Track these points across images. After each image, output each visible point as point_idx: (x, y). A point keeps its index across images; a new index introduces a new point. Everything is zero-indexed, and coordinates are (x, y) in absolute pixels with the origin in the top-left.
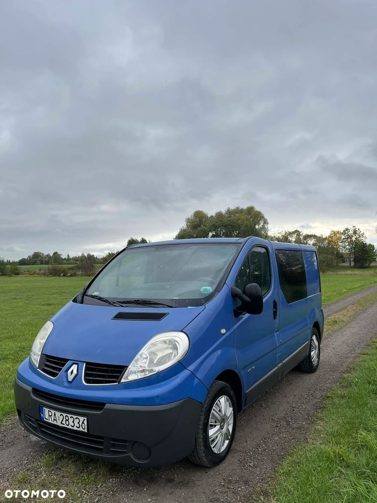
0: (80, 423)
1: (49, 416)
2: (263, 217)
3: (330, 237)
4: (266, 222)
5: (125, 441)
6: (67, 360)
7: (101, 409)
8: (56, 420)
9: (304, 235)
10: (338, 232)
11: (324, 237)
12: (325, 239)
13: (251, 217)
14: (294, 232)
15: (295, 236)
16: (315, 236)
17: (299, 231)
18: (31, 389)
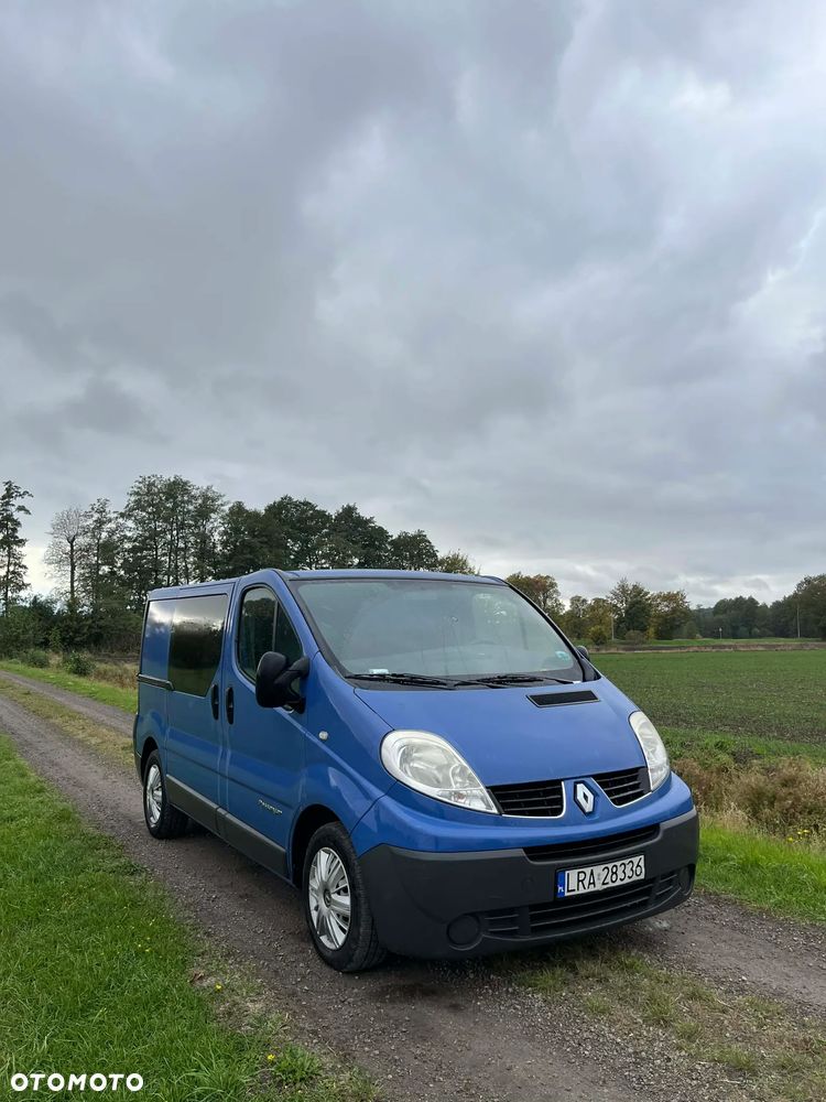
0: (635, 868)
1: (579, 881)
5: (672, 873)
6: (558, 782)
7: (656, 834)
8: (594, 883)
18: (521, 853)
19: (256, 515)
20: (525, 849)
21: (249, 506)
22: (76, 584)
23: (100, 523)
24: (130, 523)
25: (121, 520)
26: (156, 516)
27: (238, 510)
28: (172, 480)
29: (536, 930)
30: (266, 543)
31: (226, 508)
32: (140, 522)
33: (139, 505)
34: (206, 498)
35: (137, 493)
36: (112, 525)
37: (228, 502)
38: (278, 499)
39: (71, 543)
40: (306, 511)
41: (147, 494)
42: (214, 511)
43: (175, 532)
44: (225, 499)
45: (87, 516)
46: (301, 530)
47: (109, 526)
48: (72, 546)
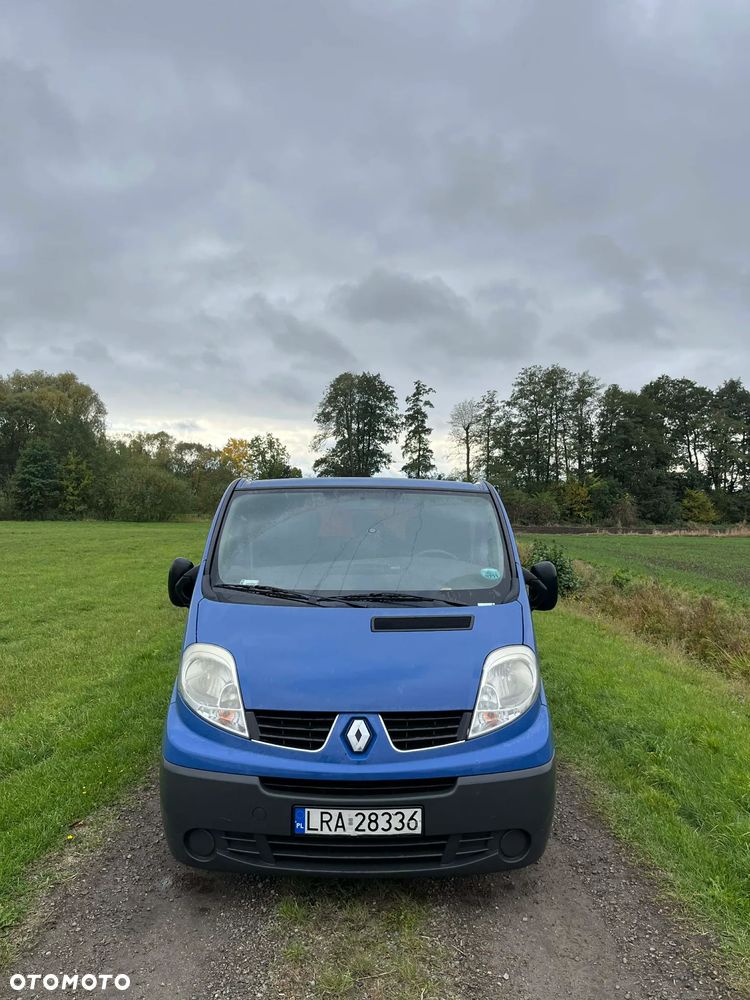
0: (405, 821)
1: (322, 821)
2: (95, 399)
3: (229, 451)
4: (101, 410)
5: (488, 834)
6: (334, 715)
7: (449, 788)
8: (343, 827)
9: (176, 443)
10: (241, 442)
11: (214, 449)
12: (218, 453)
13: (69, 396)
14: (156, 437)
15: (157, 443)
16: (199, 448)
17: (167, 436)
18: (255, 781)
19: (631, 397)
20: (260, 777)
21: (625, 388)
22: (471, 465)
23: (490, 412)
24: (515, 411)
25: (507, 408)
26: (537, 402)
27: (614, 392)
28: (550, 369)
29: (278, 860)
30: (641, 423)
31: (602, 392)
32: (523, 409)
33: (523, 394)
34: (582, 383)
35: (521, 384)
36: (500, 413)
37: (603, 386)
38: (655, 380)
39: (467, 429)
40: (684, 389)
41: (529, 384)
42: (590, 395)
43: (554, 417)
44: (600, 383)
45: (480, 406)
46: (679, 409)
47: (497, 413)
48: (467, 433)
